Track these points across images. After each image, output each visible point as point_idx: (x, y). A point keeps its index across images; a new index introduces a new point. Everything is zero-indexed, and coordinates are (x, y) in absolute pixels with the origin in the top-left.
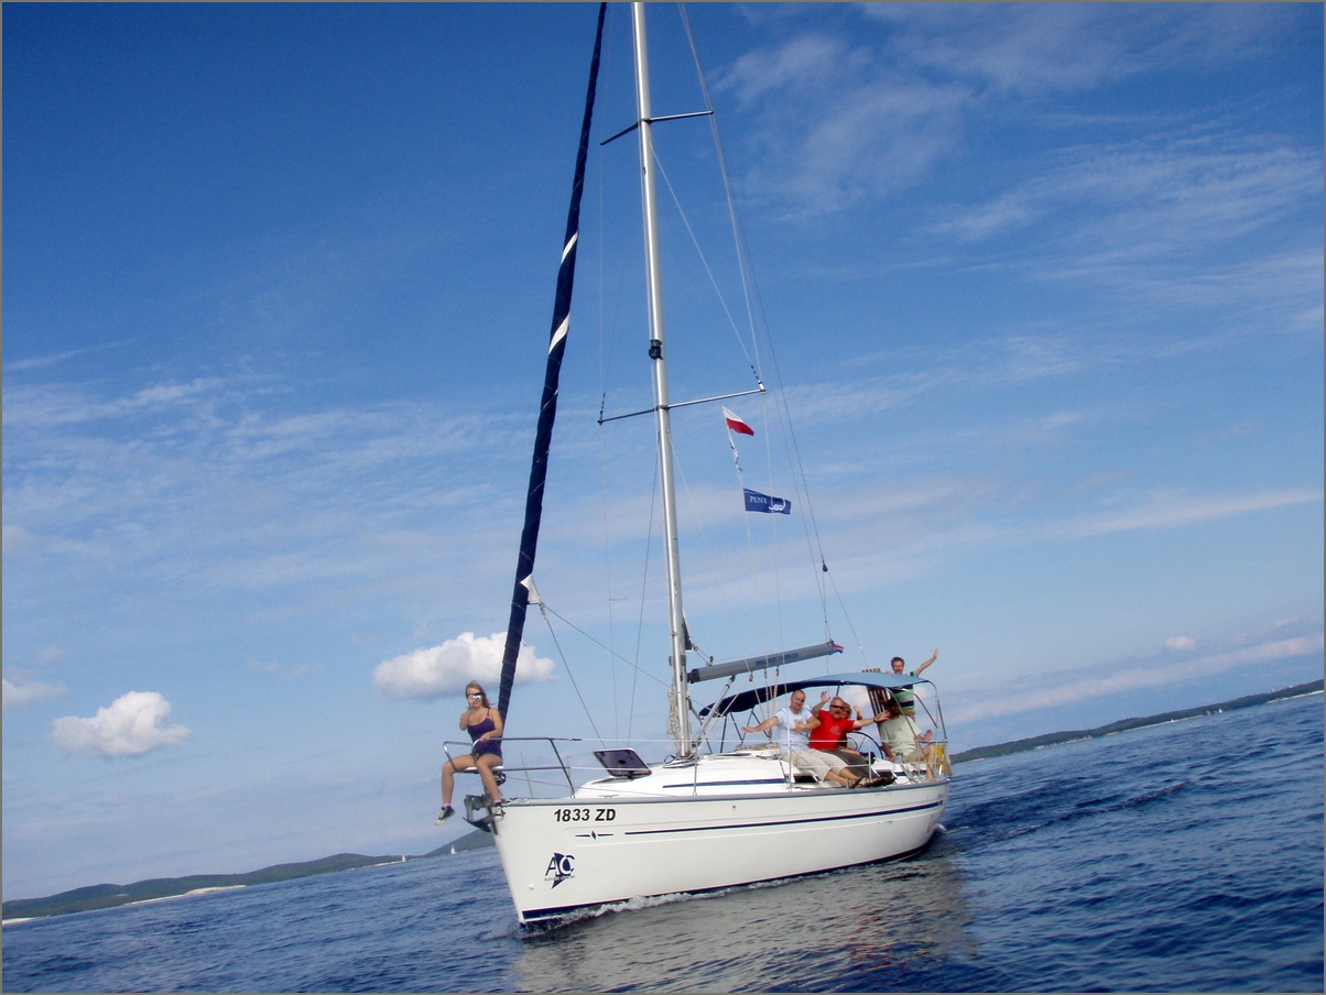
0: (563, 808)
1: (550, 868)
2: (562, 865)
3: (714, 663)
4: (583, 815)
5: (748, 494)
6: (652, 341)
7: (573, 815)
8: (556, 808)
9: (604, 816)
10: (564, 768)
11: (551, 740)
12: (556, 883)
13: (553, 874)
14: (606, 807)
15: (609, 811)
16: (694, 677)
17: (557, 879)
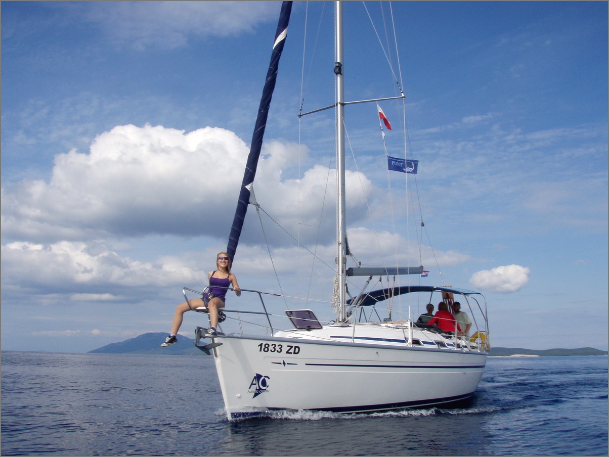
0: (264, 342)
1: (252, 384)
2: (260, 383)
3: (361, 267)
4: (278, 348)
5: (391, 160)
6: (336, 63)
7: (271, 348)
8: (260, 342)
9: (292, 351)
10: (267, 314)
11: (259, 293)
12: (256, 395)
13: (254, 388)
14: (294, 345)
15: (296, 347)
16: (349, 272)
17: (257, 392)
